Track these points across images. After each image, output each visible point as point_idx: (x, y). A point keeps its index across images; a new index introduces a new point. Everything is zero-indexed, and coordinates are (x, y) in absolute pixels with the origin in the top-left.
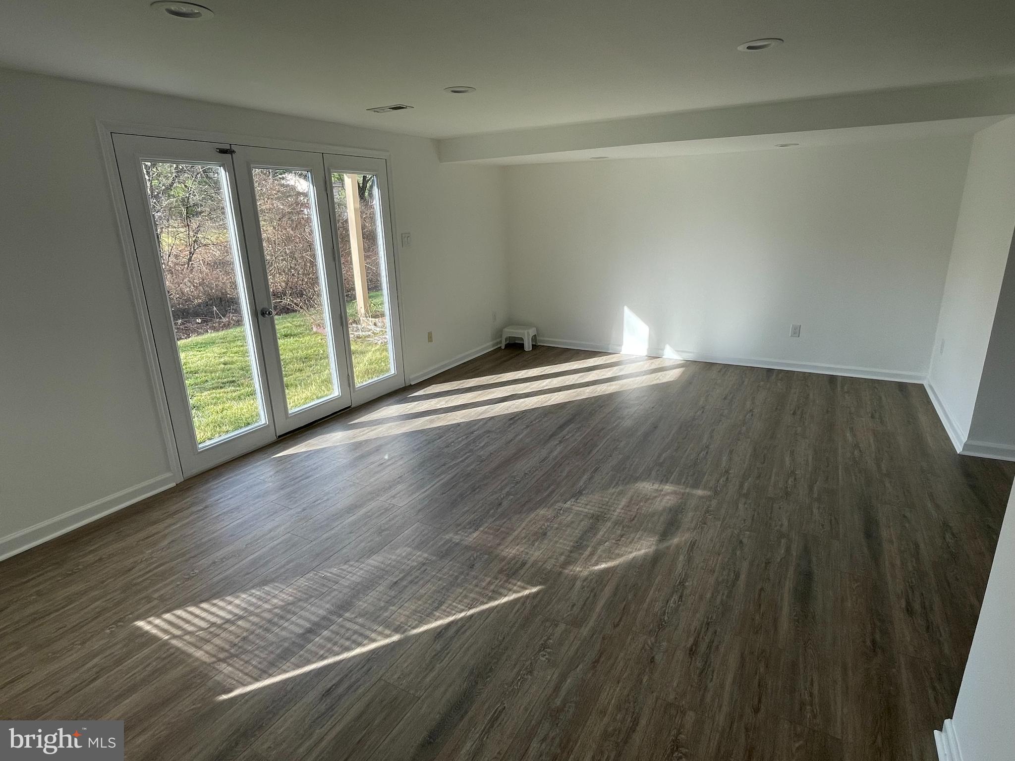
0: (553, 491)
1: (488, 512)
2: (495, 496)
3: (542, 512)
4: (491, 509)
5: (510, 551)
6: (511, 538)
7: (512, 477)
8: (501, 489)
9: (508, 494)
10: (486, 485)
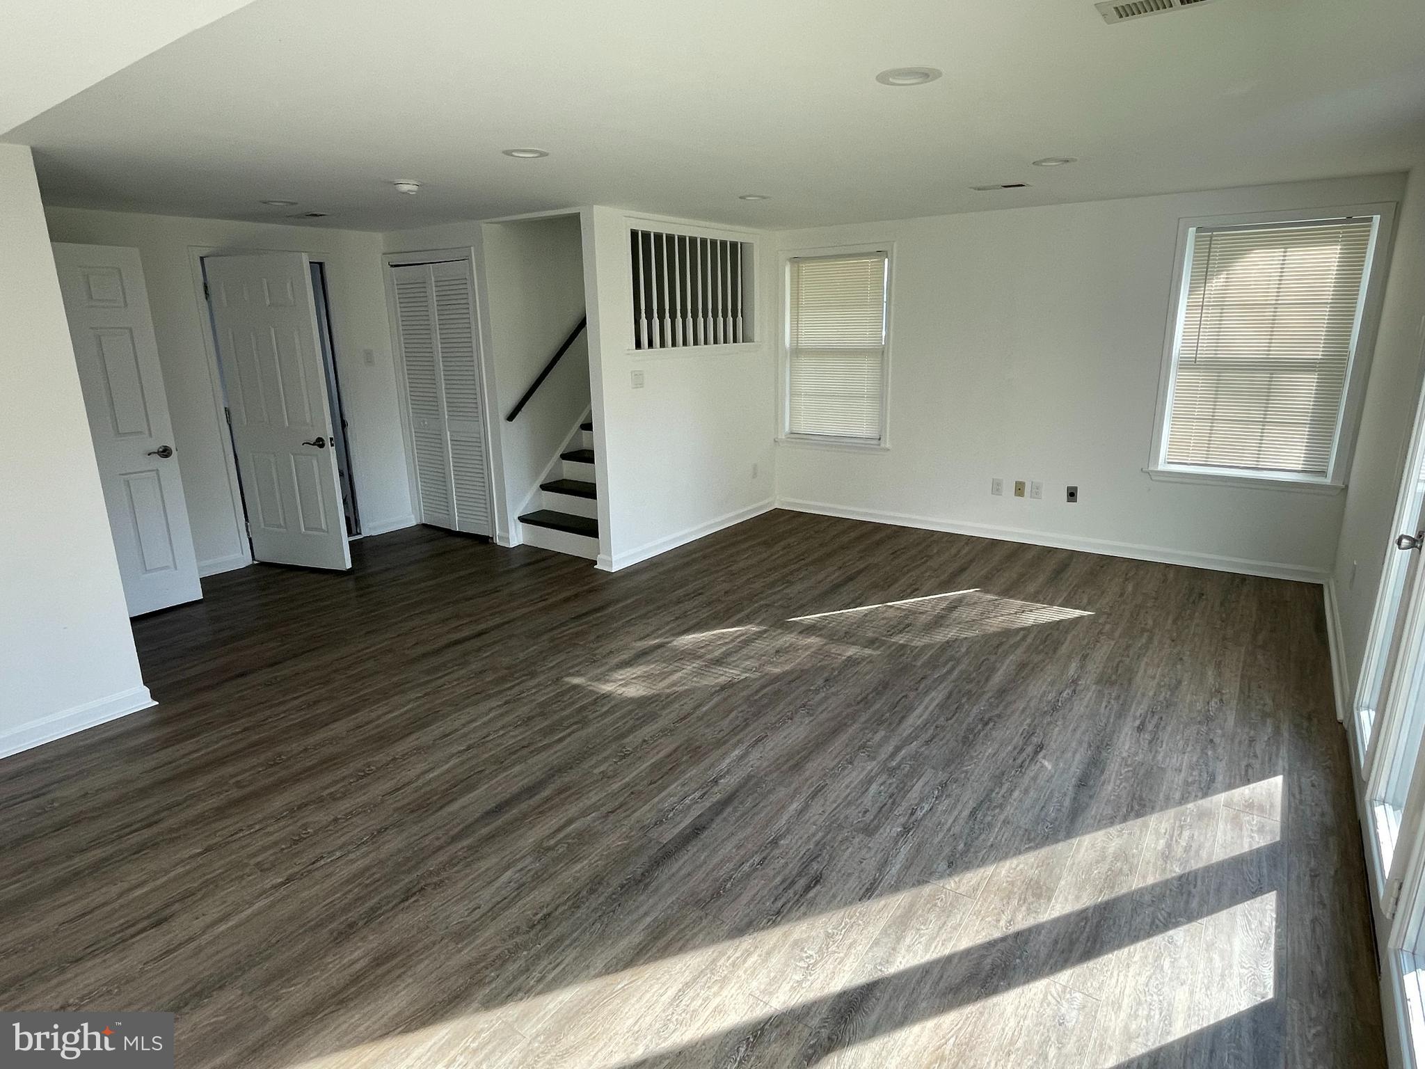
0: (757, 692)
1: (840, 674)
2: (833, 690)
3: (777, 670)
4: (837, 676)
5: (813, 640)
6: (812, 650)
7: (812, 715)
8: (826, 698)
9: (817, 691)
10: (849, 706)
